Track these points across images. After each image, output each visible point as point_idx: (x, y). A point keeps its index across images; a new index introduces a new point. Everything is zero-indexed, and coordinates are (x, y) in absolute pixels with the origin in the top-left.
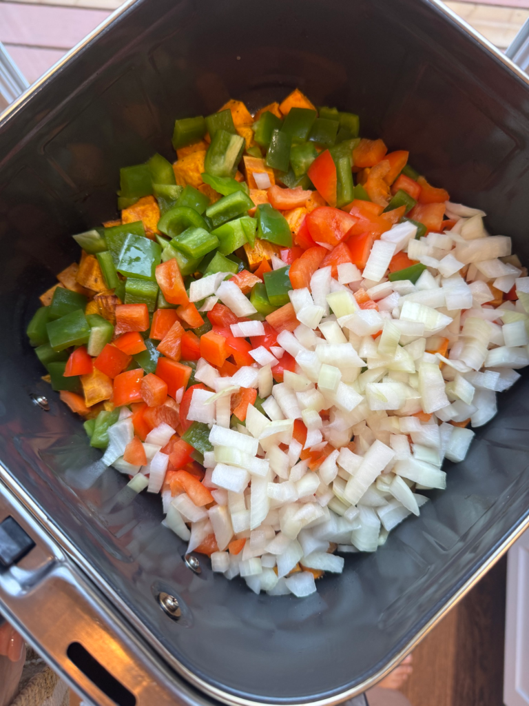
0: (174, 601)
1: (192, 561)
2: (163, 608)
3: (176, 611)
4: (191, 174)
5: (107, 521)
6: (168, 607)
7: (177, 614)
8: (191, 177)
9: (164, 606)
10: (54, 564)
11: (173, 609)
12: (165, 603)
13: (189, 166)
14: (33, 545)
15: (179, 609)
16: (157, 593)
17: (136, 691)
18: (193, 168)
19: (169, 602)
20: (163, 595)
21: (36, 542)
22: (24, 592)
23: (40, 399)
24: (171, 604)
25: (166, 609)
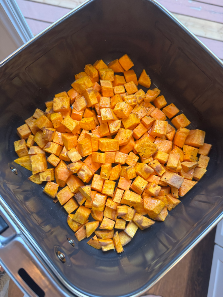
0: (63, 255)
1: (71, 241)
2: (59, 258)
3: (64, 259)
4: (82, 86)
5: (38, 220)
6: (61, 257)
7: (64, 260)
8: (82, 87)
9: (59, 256)
10: (16, 235)
11: (63, 258)
12: (60, 256)
13: (81, 82)
14: (8, 227)
15: (65, 259)
16: (57, 252)
17: (45, 290)
18: (83, 83)
19: (62, 255)
20: (59, 252)
21: (9, 226)
22: (3, 246)
23: (14, 170)
24: (62, 256)
25: (60, 258)
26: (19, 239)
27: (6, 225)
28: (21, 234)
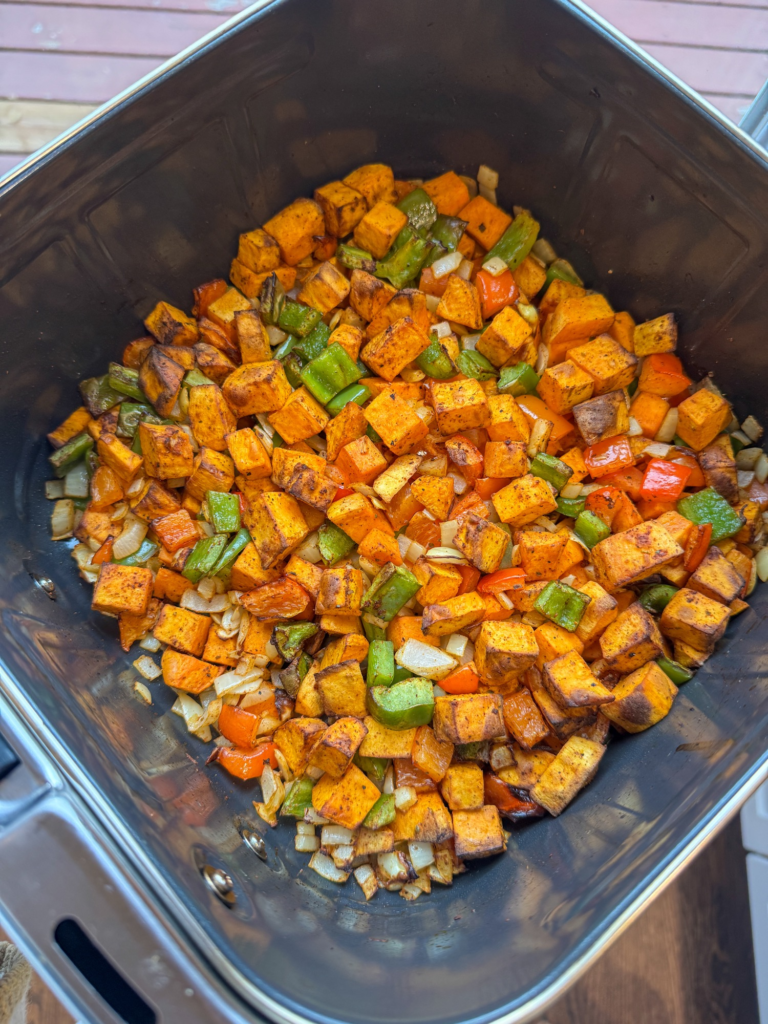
0: (225, 878)
1: (254, 841)
2: (209, 886)
3: (229, 895)
6: (216, 886)
7: (232, 898)
9: (210, 882)
10: (46, 793)
11: (224, 892)
12: (212, 878)
14: (16, 764)
15: (233, 893)
19: (219, 879)
21: (21, 758)
23: (44, 582)
24: (223, 882)
25: (214, 888)
26: (57, 805)
27: (10, 757)
28: (64, 789)
